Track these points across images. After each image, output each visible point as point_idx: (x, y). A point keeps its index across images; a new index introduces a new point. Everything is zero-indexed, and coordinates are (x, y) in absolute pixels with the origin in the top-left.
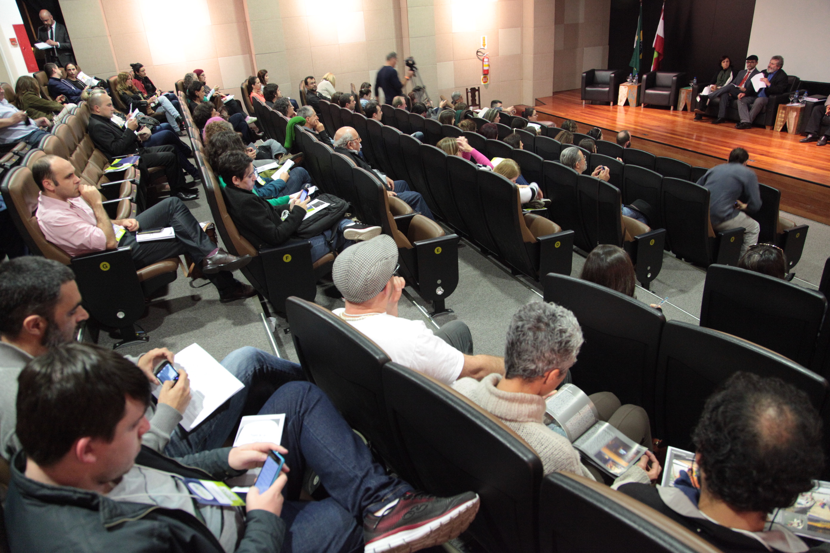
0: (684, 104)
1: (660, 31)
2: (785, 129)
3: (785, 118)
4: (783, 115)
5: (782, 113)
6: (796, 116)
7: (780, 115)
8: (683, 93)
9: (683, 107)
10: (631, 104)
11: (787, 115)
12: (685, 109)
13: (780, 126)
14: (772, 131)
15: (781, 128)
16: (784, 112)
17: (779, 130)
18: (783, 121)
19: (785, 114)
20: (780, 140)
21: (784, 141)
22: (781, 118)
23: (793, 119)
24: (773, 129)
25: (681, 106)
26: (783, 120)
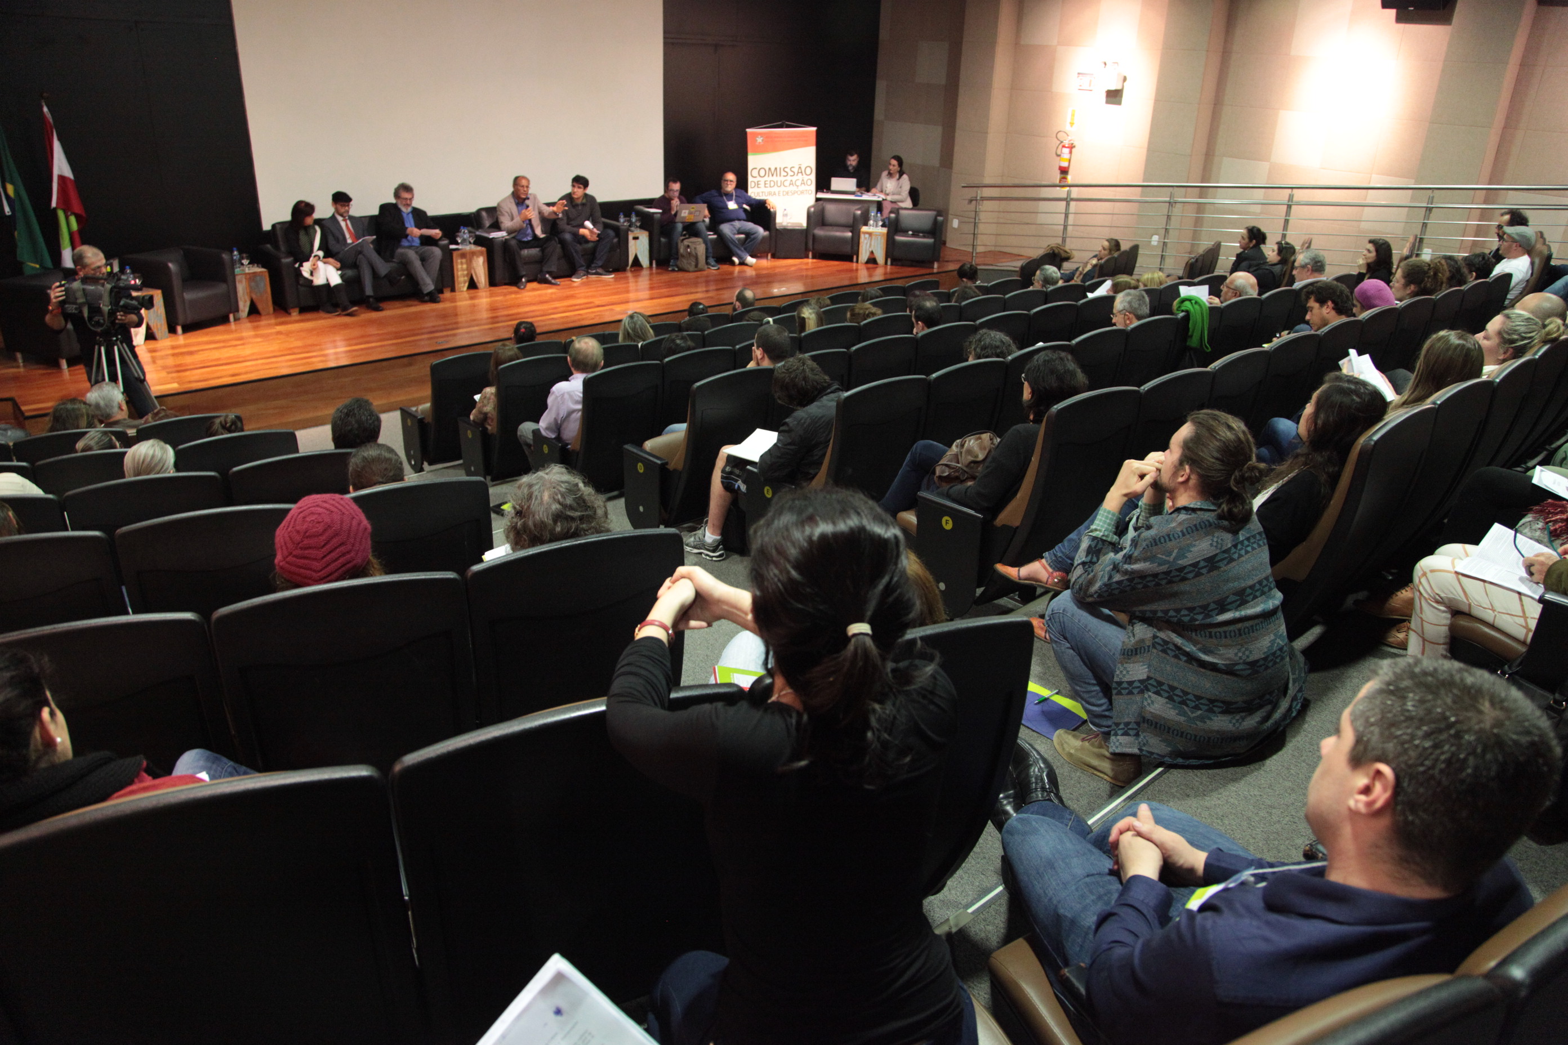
0: (248, 303)
1: (61, 166)
2: (473, 285)
3: (469, 268)
4: (465, 266)
5: (462, 263)
6: (484, 262)
7: (460, 266)
8: (241, 281)
9: (247, 310)
10: (158, 335)
11: (469, 263)
12: (254, 311)
13: (465, 282)
14: (453, 294)
15: (467, 284)
16: (464, 261)
17: (465, 289)
18: (467, 275)
19: (467, 263)
20: (469, 302)
21: (476, 301)
22: (463, 270)
23: (480, 267)
24: (453, 290)
25: (244, 307)
26: (466, 272)
